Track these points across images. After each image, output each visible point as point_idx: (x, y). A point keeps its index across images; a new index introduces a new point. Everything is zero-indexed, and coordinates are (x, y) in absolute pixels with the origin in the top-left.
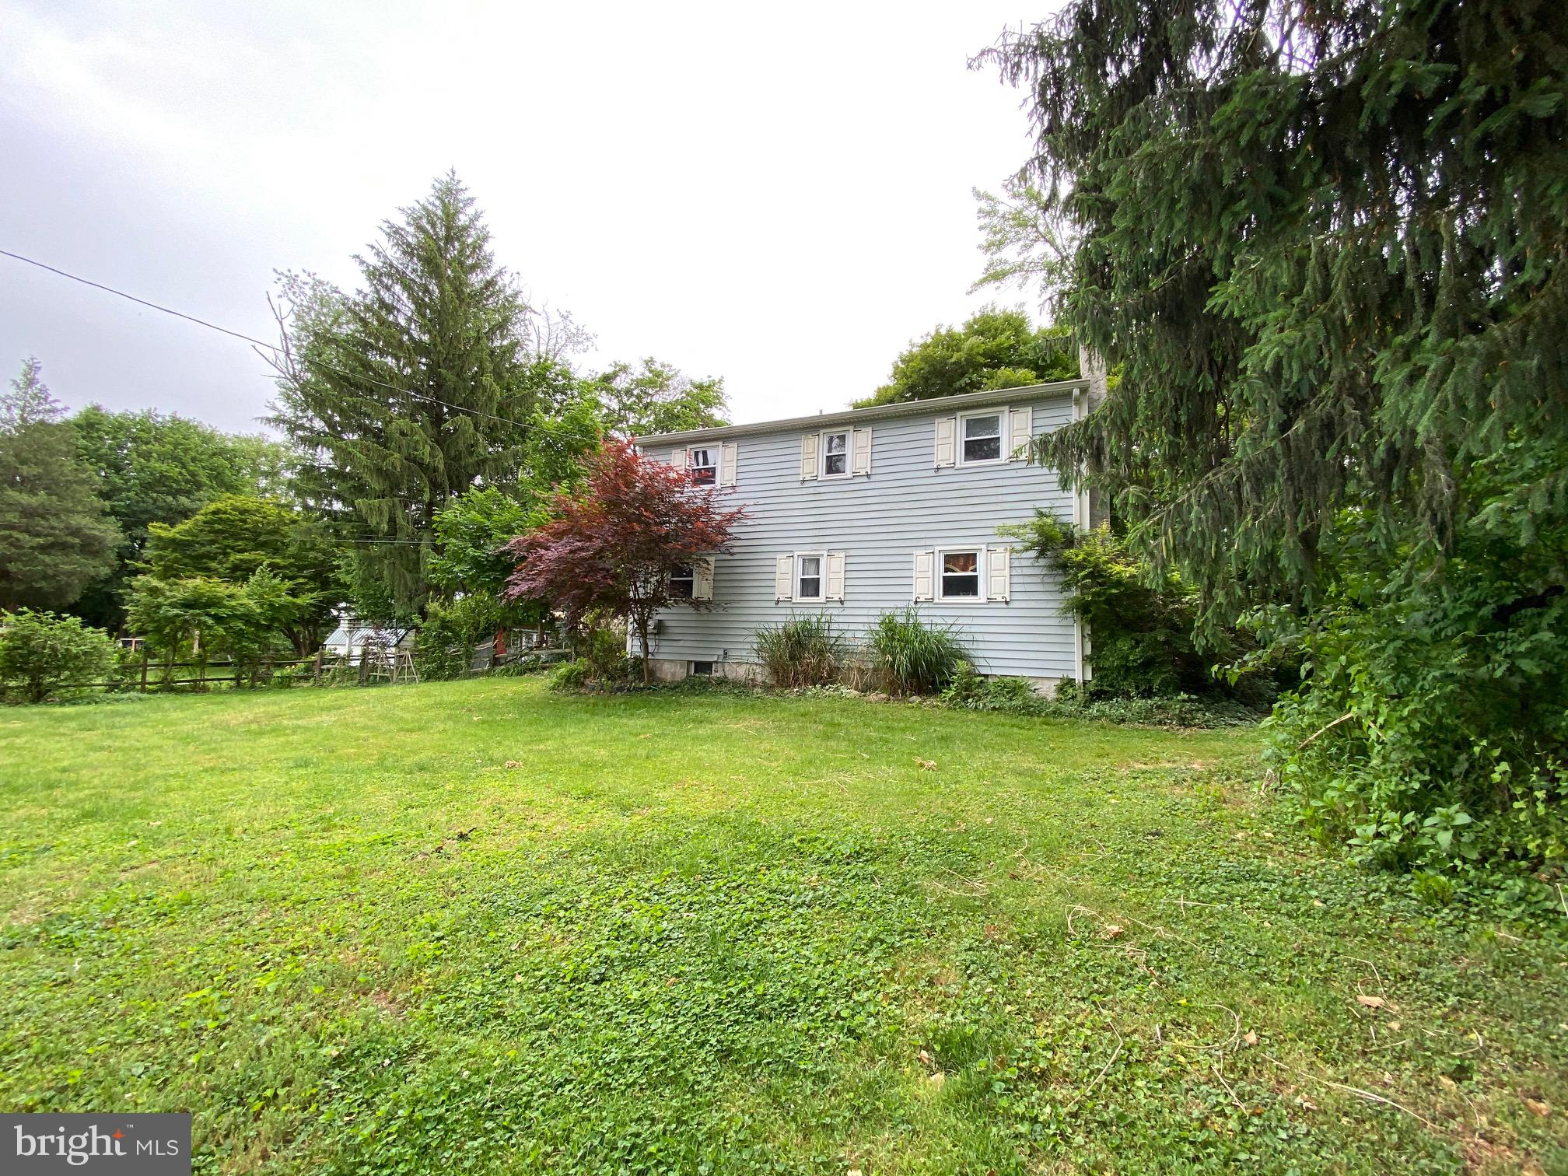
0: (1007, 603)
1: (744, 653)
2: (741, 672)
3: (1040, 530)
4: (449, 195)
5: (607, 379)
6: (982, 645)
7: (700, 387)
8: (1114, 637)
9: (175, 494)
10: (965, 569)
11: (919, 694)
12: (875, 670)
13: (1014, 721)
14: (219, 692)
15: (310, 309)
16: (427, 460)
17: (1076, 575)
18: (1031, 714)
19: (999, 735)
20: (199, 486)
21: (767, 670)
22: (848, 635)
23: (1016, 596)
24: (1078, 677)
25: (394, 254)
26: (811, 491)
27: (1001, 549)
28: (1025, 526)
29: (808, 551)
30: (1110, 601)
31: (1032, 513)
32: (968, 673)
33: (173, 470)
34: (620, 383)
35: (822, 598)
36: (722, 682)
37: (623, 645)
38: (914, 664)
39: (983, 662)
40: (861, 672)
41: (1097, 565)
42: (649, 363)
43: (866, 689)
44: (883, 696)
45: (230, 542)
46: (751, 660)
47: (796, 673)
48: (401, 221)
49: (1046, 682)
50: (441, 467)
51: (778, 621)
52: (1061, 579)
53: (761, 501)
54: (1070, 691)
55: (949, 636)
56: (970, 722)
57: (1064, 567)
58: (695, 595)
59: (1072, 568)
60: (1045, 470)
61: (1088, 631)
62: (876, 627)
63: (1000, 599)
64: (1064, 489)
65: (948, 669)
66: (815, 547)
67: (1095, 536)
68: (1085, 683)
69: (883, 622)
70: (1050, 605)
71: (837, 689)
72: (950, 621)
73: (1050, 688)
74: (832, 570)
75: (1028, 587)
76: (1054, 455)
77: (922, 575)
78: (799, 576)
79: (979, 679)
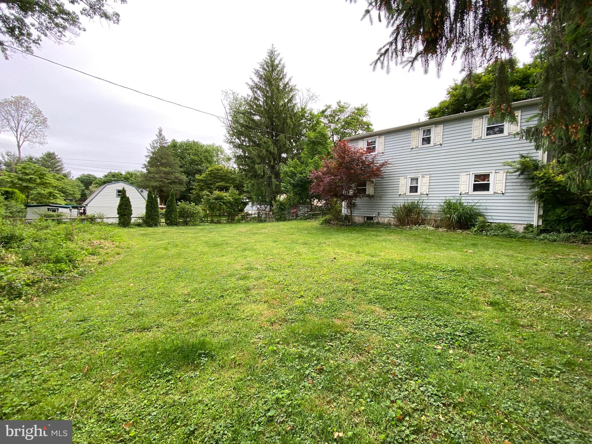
0: (503, 194)
1: (387, 214)
2: (386, 220)
3: (522, 164)
4: (272, 54)
5: (323, 112)
6: (489, 211)
7: (358, 109)
8: (554, 207)
9: (197, 165)
10: (484, 180)
11: (460, 229)
12: (441, 220)
13: (504, 240)
14: (223, 223)
15: (233, 102)
16: (272, 151)
17: (538, 182)
18: (512, 238)
19: (497, 244)
20: (202, 162)
21: (396, 220)
22: (430, 207)
23: (507, 191)
24: (535, 224)
25: (256, 79)
26: (416, 152)
27: (502, 172)
28: (515, 162)
29: (413, 176)
30: (554, 193)
31: (518, 156)
32: (483, 222)
33: (196, 158)
35: (419, 193)
36: (378, 223)
37: (341, 211)
38: (459, 217)
39: (490, 217)
40: (435, 221)
41: (549, 178)
42: (339, 103)
43: (437, 227)
44: (445, 229)
45: (215, 180)
46: (390, 216)
47: (408, 221)
48: (258, 67)
49: (519, 226)
50: (276, 153)
51: (400, 202)
52: (531, 184)
53: (394, 157)
54: (531, 229)
55: (475, 207)
56: (484, 239)
57: (533, 179)
58: (367, 193)
59: (536, 179)
60: (528, 141)
61: (542, 205)
62: (442, 204)
63: (500, 192)
64: (537, 150)
65: (474, 220)
66: (416, 174)
67: (549, 165)
68: (538, 226)
69: (446, 202)
70: (524, 194)
71: (425, 227)
72: (476, 201)
73: (521, 228)
74: (424, 182)
75: (514, 187)
76: (532, 136)
77: (464, 183)
78: (410, 185)
79: (488, 224)
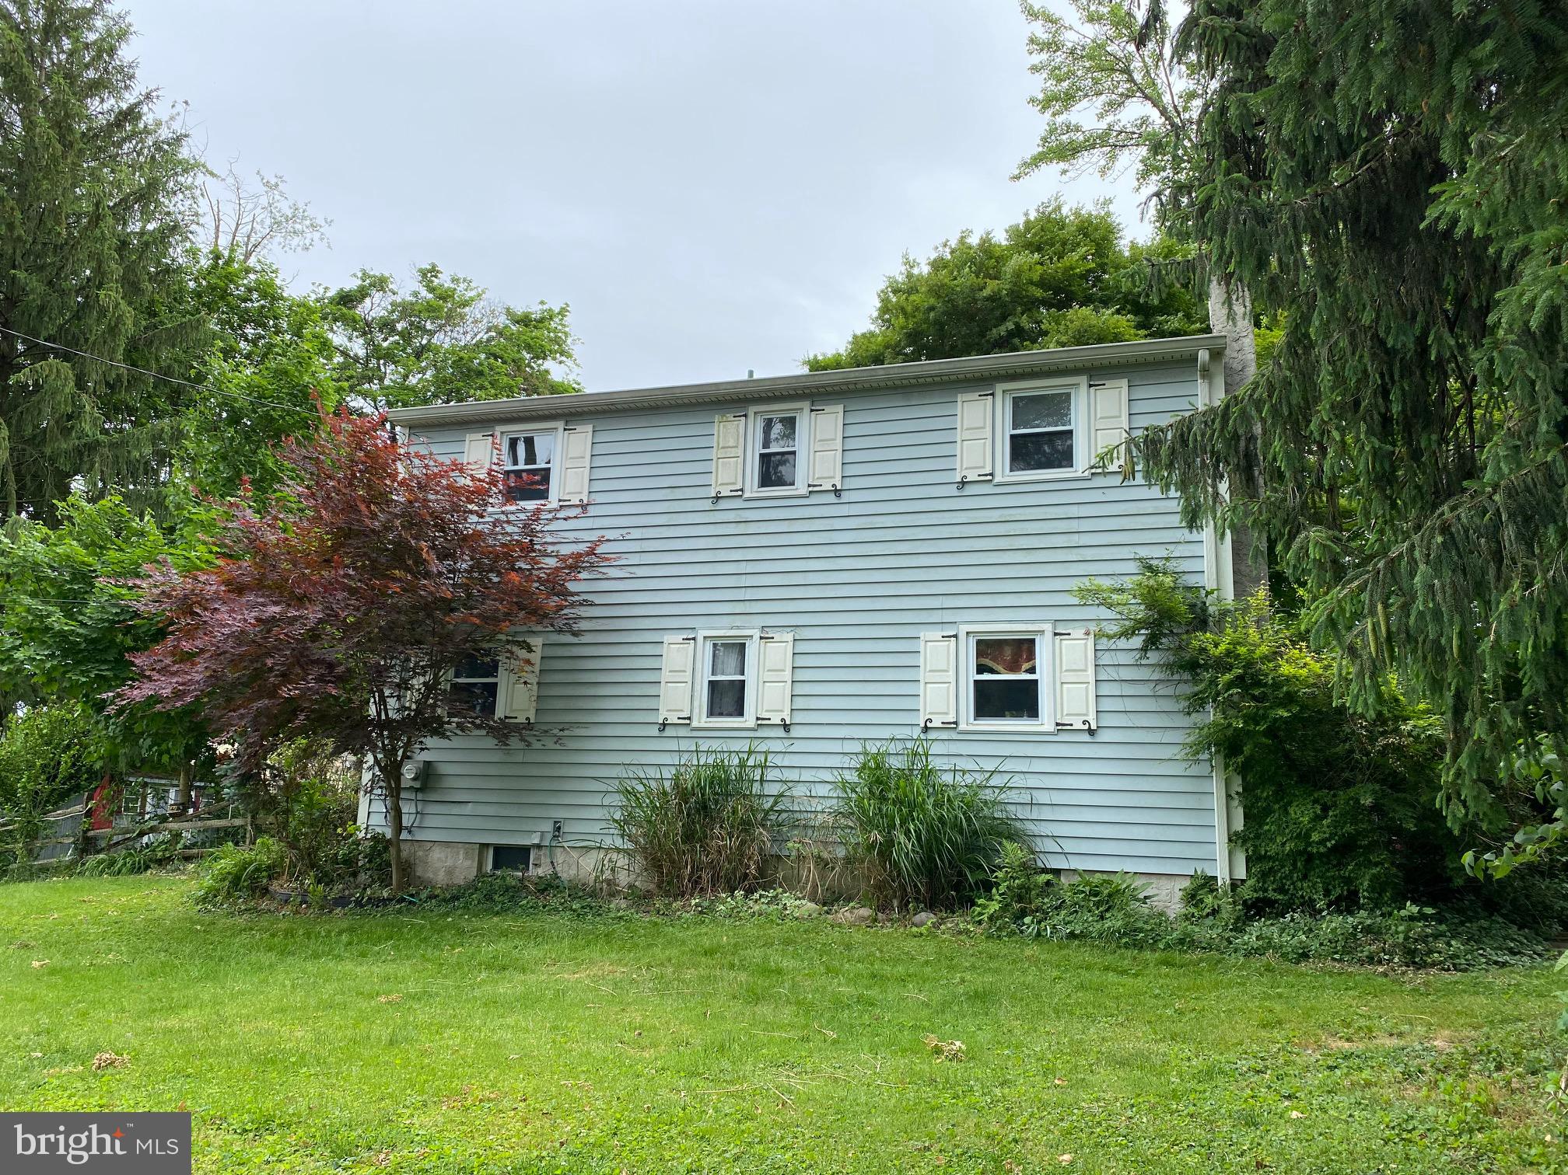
0: (1091, 732)
1: (594, 828)
2: (587, 867)
3: (1150, 598)
5: (347, 300)
6: (1047, 814)
7: (525, 321)
8: (1282, 795)
10: (1014, 667)
11: (931, 906)
12: (849, 860)
13: (1109, 960)
17: (1213, 682)
18: (1139, 946)
19: (1082, 987)
21: (640, 863)
22: (799, 791)
23: (1107, 720)
24: (1221, 872)
26: (731, 516)
27: (1078, 632)
28: (1123, 591)
29: (723, 629)
30: (1275, 731)
31: (1134, 567)
32: (1024, 866)
34: (374, 307)
35: (749, 719)
36: (549, 886)
37: (350, 812)
38: (930, 846)
39: (1050, 845)
40: (823, 864)
41: (1250, 663)
42: (428, 275)
43: (831, 899)
44: (865, 912)
46: (608, 842)
47: (696, 869)
49: (1165, 883)
51: (663, 764)
52: (1188, 689)
53: (636, 534)
54: (1209, 900)
55: (988, 795)
57: (1193, 667)
58: (500, 712)
59: (1206, 669)
60: (1156, 492)
61: (1237, 786)
62: (852, 777)
63: (1079, 725)
64: (1190, 527)
65: (987, 857)
66: (738, 621)
67: (1245, 611)
68: (1234, 885)
69: (864, 766)
70: (1169, 737)
71: (775, 899)
72: (989, 765)
73: (1171, 894)
74: (768, 665)
75: (1130, 705)
76: (1170, 466)
77: (937, 677)
78: (706, 676)
79: (1043, 878)
